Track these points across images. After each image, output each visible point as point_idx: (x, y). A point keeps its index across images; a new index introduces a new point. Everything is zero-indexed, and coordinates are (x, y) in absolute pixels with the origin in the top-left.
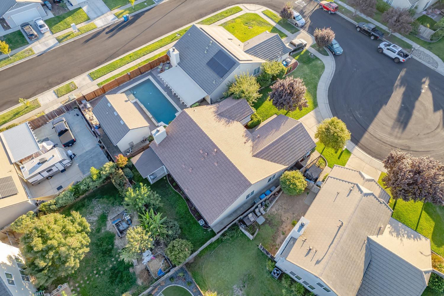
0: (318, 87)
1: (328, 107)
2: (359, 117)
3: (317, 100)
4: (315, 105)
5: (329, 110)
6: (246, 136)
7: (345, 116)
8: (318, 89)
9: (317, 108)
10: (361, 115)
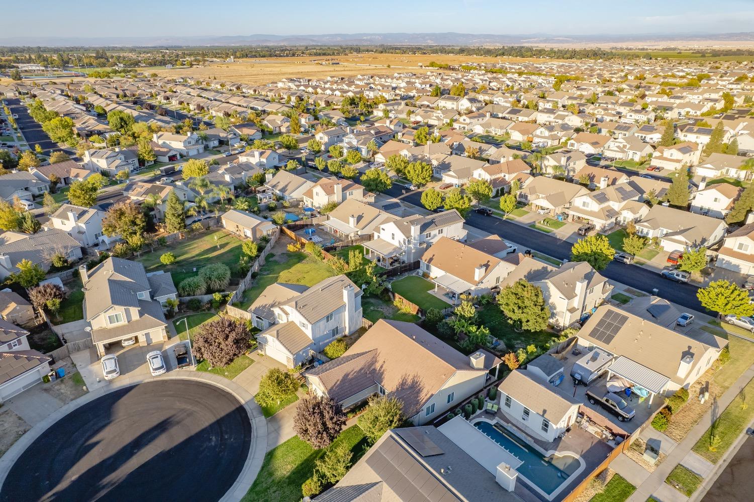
0: (249, 487)
1: (251, 454)
2: (214, 437)
3: (264, 463)
4: (270, 456)
5: (252, 449)
6: (383, 373)
7: (234, 439)
8: (252, 483)
9: (270, 449)
10: (211, 439)
